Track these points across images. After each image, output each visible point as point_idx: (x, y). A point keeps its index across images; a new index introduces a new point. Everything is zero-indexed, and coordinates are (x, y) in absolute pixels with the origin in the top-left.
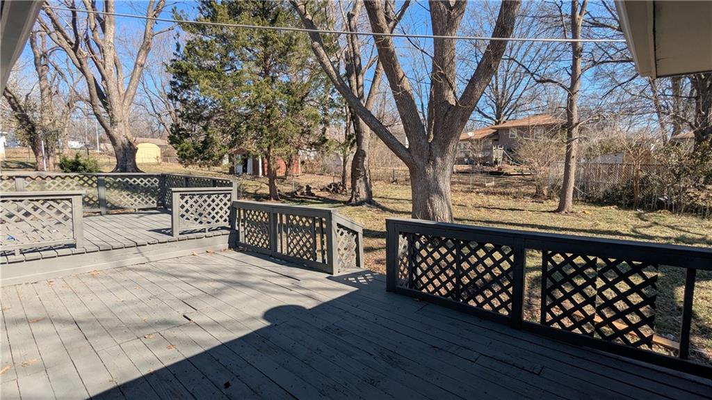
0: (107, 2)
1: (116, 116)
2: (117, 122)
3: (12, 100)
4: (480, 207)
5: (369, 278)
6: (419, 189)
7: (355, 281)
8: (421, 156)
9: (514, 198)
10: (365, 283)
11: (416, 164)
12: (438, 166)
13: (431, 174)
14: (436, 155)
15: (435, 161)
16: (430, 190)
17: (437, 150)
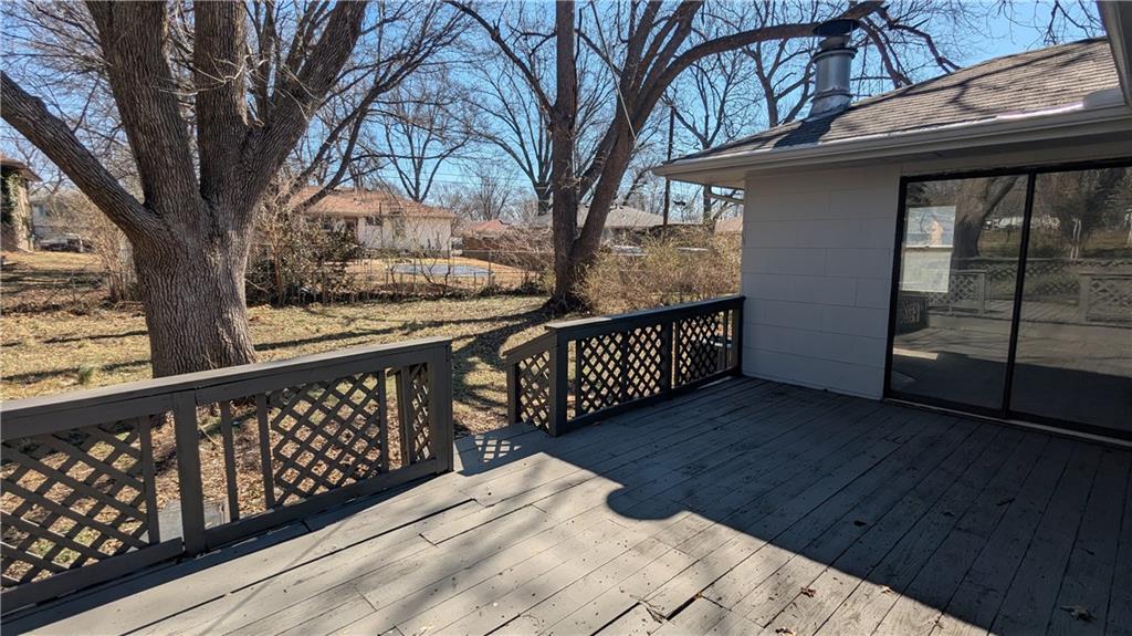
4: (54, 341)
5: (494, 442)
6: (190, 299)
7: (501, 455)
8: (193, 227)
9: (79, 314)
10: (516, 448)
11: (178, 244)
12: (232, 249)
13: (220, 266)
14: (227, 225)
15: (223, 236)
16: (218, 301)
17: (225, 215)
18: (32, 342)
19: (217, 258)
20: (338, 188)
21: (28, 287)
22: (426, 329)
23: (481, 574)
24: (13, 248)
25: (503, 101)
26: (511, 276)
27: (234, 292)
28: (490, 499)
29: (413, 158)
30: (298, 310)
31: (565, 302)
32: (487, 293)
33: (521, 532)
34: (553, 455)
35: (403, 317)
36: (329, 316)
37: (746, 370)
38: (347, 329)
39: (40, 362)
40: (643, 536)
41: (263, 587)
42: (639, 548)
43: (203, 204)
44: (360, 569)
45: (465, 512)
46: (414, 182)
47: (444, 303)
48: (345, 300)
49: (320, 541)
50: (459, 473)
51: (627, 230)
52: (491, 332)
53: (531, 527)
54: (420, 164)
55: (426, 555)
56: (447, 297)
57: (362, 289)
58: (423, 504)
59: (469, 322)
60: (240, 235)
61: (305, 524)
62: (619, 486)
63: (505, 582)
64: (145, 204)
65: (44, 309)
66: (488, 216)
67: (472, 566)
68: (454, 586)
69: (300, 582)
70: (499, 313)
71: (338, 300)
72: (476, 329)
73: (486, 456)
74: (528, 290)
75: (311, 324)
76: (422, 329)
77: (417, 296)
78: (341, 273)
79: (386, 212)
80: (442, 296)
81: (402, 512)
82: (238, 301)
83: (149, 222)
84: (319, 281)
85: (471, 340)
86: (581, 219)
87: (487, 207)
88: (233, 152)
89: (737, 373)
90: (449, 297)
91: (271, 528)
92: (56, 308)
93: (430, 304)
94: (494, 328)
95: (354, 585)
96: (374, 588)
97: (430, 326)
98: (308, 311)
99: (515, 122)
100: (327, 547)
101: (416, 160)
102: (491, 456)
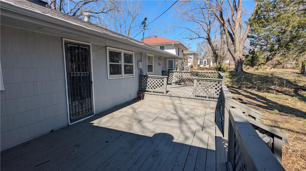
0: (239, 1)
1: (236, 49)
2: (237, 51)
3: (212, 47)
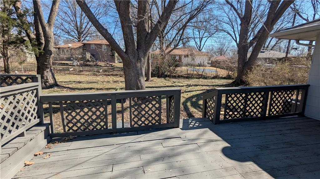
4: (115, 82)
5: (194, 122)
6: (133, 74)
7: (195, 126)
8: (134, 57)
9: (121, 76)
10: (200, 125)
11: (131, 61)
12: (142, 63)
13: (139, 67)
14: (141, 57)
15: (140, 59)
16: (139, 75)
17: (141, 54)
18: (111, 82)
19: (139, 65)
20: (178, 47)
21: (115, 70)
22: (193, 87)
23: (172, 160)
24: (114, 62)
25: (229, 18)
26: (223, 73)
27: (142, 73)
28: (185, 138)
29: (200, 38)
30: (163, 79)
31: (239, 82)
32: (215, 77)
33: (189, 151)
34: (211, 130)
35: (188, 83)
36: (170, 81)
37: (306, 114)
38: (172, 85)
39: (111, 86)
40: (230, 165)
41: (122, 145)
42: (226, 169)
43: (136, 51)
44: (143, 148)
45: (177, 140)
46: (199, 45)
47: (201, 80)
48: (175, 77)
49: (139, 138)
50: (180, 129)
51: (269, 59)
52: (211, 89)
53: (193, 150)
54: (202, 40)
55: (160, 149)
56: (202, 78)
57: (179, 74)
58: (166, 135)
59: (206, 86)
60: (144, 59)
61: (138, 132)
62: (229, 145)
63: (177, 164)
64: (125, 52)
65: (116, 75)
66: (221, 55)
67: (170, 157)
68: (163, 160)
69: (129, 147)
70: (216, 84)
71: (173, 77)
72: (208, 88)
73: (190, 126)
74: (229, 77)
75: (165, 83)
76: (192, 86)
77: (194, 77)
78: (174, 70)
79: (189, 54)
80: (201, 78)
81: (160, 136)
82: (143, 75)
83: (126, 56)
84: (169, 72)
85: (205, 91)
86: (249, 55)
87: (221, 52)
88: (144, 38)
89: (302, 115)
90: (203, 78)
91: (130, 132)
92: (117, 75)
93: (197, 80)
94: (213, 88)
95: (139, 152)
96: (144, 154)
97: (194, 86)
98: (165, 79)
99: (232, 25)
100: (139, 140)
101: (201, 39)
102: (192, 126)
